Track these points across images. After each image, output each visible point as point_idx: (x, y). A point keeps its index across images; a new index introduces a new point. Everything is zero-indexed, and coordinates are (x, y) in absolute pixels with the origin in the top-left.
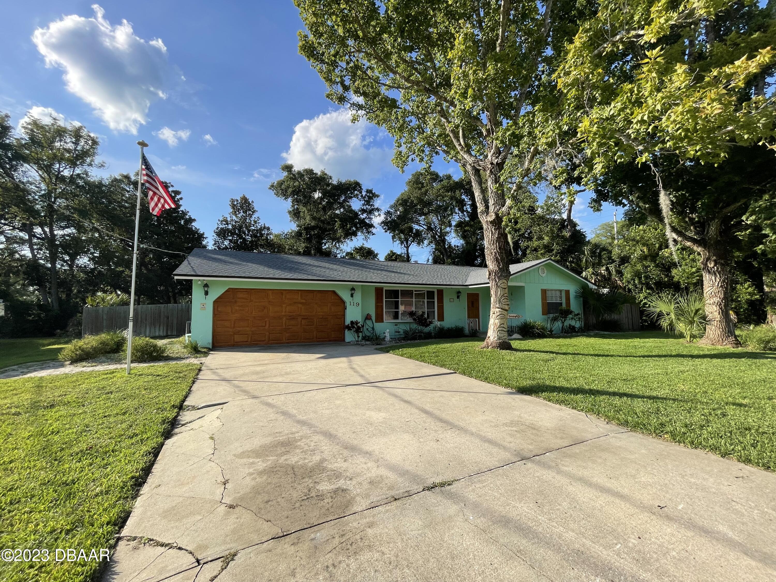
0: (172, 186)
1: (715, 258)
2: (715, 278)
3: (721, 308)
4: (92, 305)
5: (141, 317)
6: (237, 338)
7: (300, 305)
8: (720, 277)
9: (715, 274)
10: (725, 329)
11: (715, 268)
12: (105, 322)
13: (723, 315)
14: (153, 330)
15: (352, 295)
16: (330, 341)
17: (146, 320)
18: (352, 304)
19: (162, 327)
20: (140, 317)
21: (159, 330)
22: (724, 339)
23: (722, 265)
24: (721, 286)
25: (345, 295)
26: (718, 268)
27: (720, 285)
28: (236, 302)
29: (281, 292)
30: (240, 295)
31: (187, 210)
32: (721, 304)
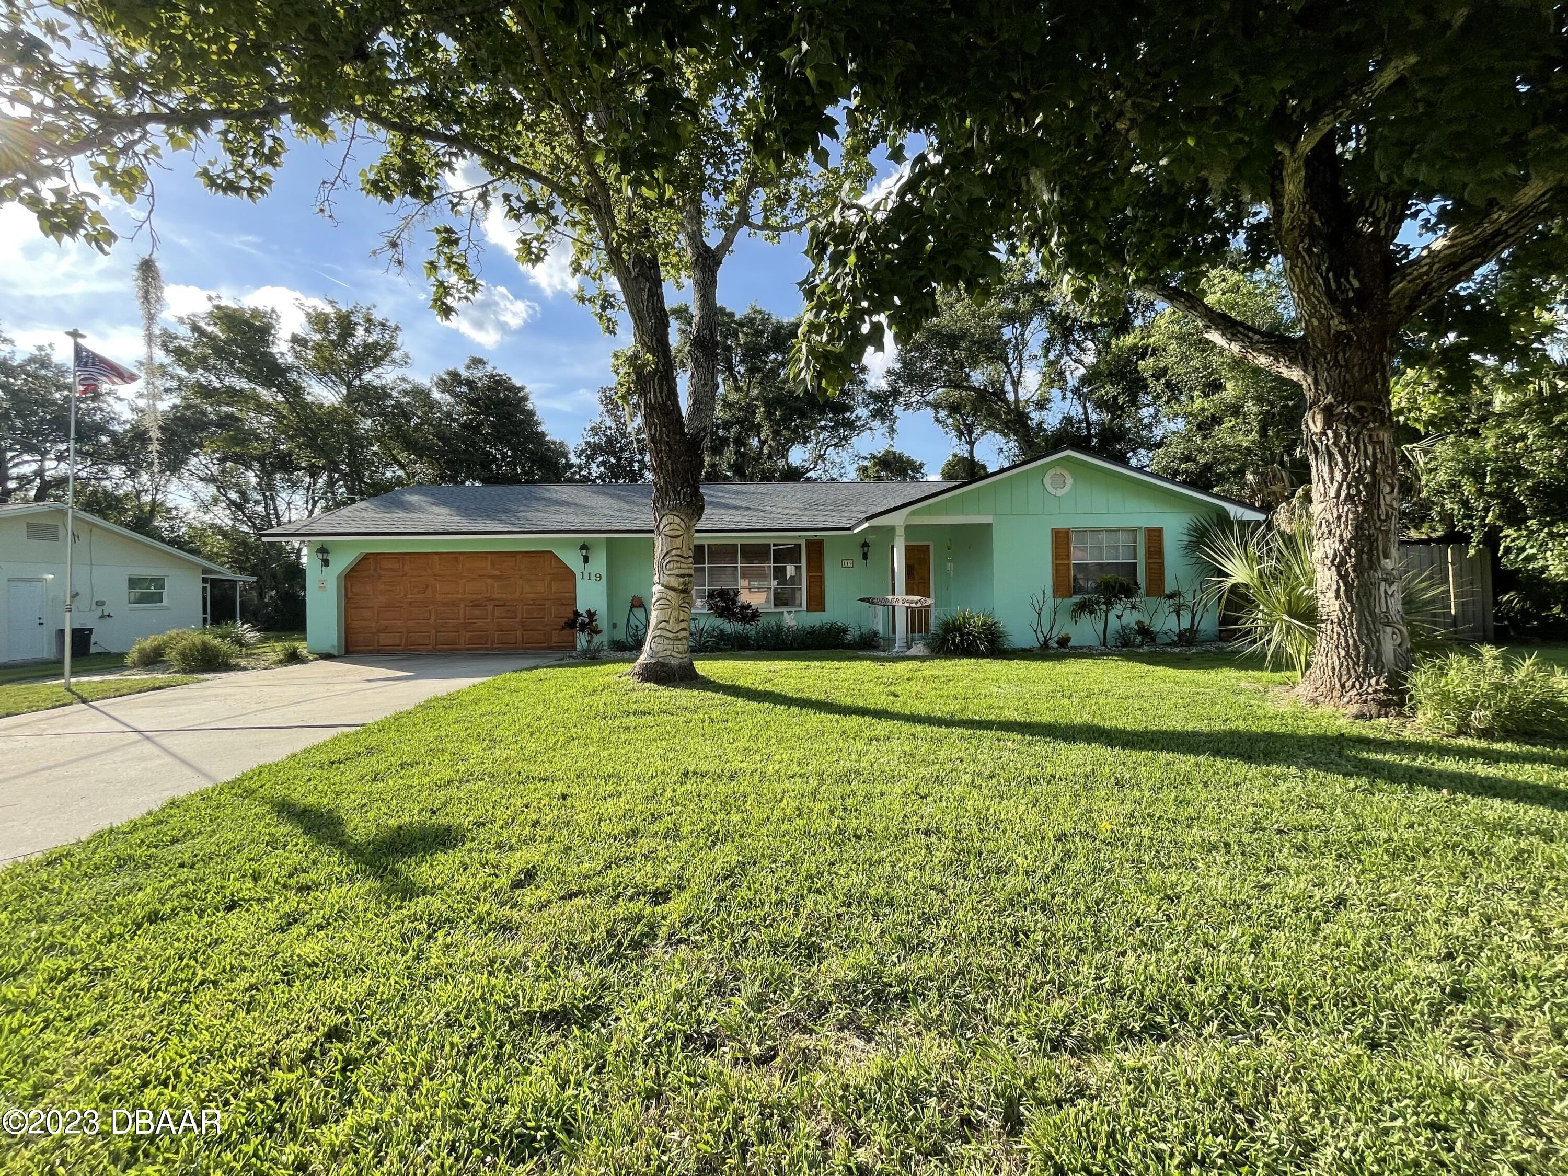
1: (1330, 398)
2: (1331, 472)
3: (1343, 577)
6: (385, 639)
7: (490, 581)
8: (1346, 465)
9: (1330, 455)
10: (1356, 647)
11: (1329, 432)
13: (1349, 599)
15: (586, 560)
16: (550, 648)
18: (586, 576)
22: (1349, 684)
23: (1349, 419)
24: (1349, 497)
25: (572, 559)
26: (1337, 436)
27: (1343, 494)
28: (380, 577)
29: (456, 557)
30: (386, 564)
32: (1343, 562)
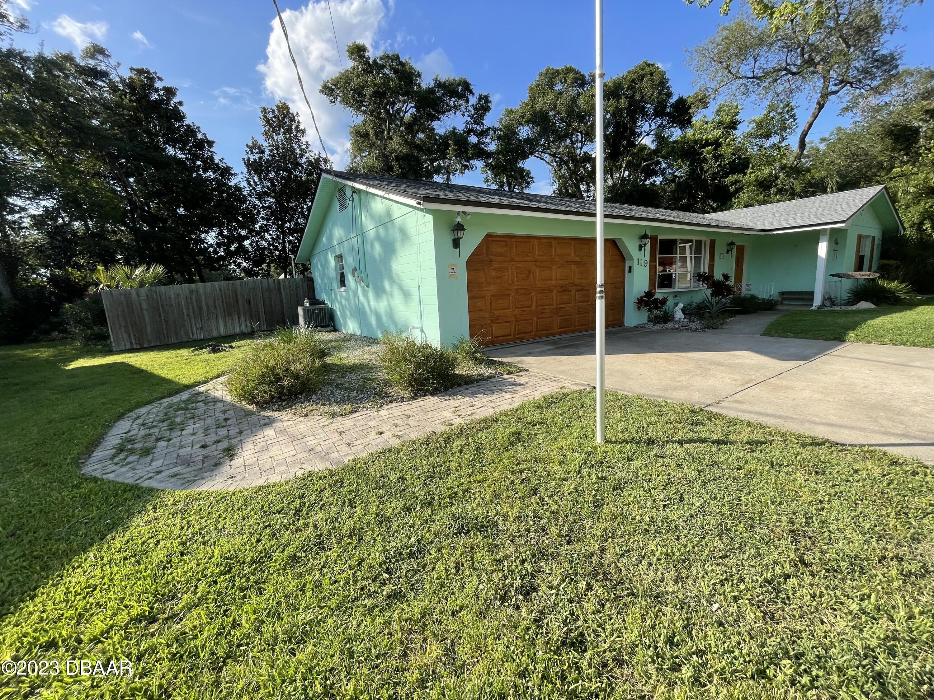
0: (160, 79)
4: (108, 286)
5: (207, 304)
12: (145, 313)
14: (229, 324)
15: (641, 248)
17: (215, 307)
18: (640, 262)
19: (243, 319)
20: (204, 302)
21: (240, 324)
25: (632, 248)
31: (197, 125)
